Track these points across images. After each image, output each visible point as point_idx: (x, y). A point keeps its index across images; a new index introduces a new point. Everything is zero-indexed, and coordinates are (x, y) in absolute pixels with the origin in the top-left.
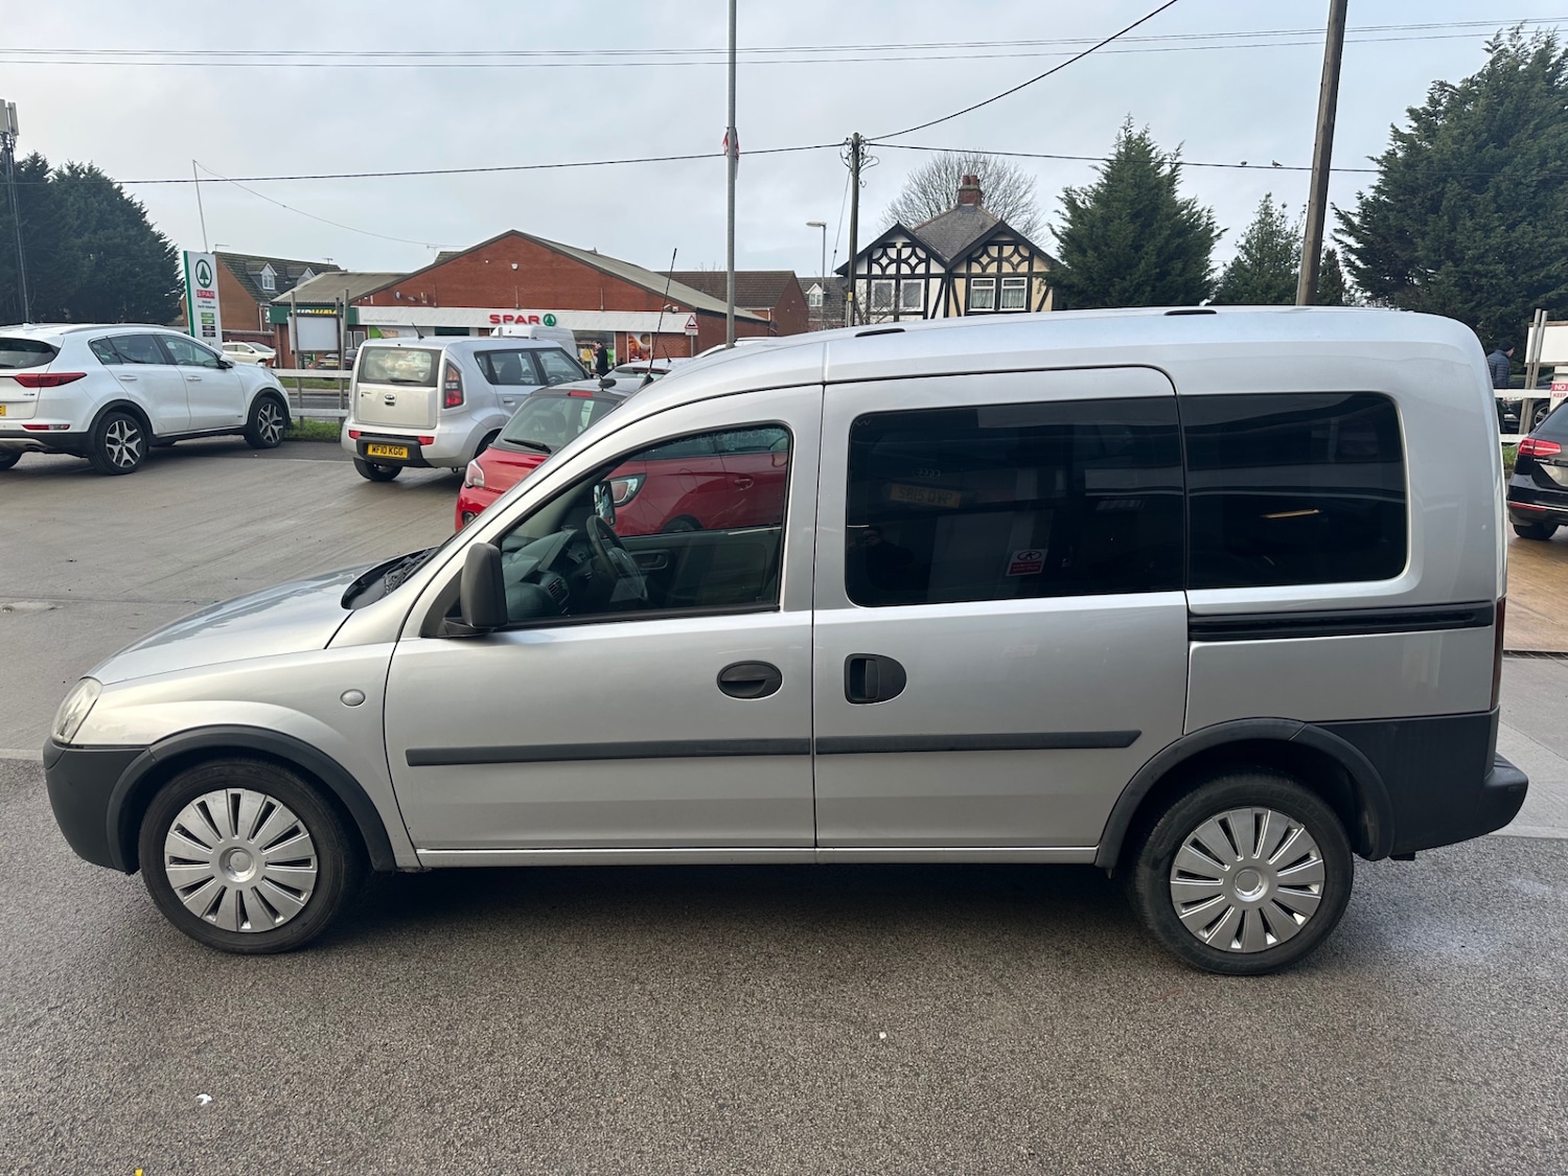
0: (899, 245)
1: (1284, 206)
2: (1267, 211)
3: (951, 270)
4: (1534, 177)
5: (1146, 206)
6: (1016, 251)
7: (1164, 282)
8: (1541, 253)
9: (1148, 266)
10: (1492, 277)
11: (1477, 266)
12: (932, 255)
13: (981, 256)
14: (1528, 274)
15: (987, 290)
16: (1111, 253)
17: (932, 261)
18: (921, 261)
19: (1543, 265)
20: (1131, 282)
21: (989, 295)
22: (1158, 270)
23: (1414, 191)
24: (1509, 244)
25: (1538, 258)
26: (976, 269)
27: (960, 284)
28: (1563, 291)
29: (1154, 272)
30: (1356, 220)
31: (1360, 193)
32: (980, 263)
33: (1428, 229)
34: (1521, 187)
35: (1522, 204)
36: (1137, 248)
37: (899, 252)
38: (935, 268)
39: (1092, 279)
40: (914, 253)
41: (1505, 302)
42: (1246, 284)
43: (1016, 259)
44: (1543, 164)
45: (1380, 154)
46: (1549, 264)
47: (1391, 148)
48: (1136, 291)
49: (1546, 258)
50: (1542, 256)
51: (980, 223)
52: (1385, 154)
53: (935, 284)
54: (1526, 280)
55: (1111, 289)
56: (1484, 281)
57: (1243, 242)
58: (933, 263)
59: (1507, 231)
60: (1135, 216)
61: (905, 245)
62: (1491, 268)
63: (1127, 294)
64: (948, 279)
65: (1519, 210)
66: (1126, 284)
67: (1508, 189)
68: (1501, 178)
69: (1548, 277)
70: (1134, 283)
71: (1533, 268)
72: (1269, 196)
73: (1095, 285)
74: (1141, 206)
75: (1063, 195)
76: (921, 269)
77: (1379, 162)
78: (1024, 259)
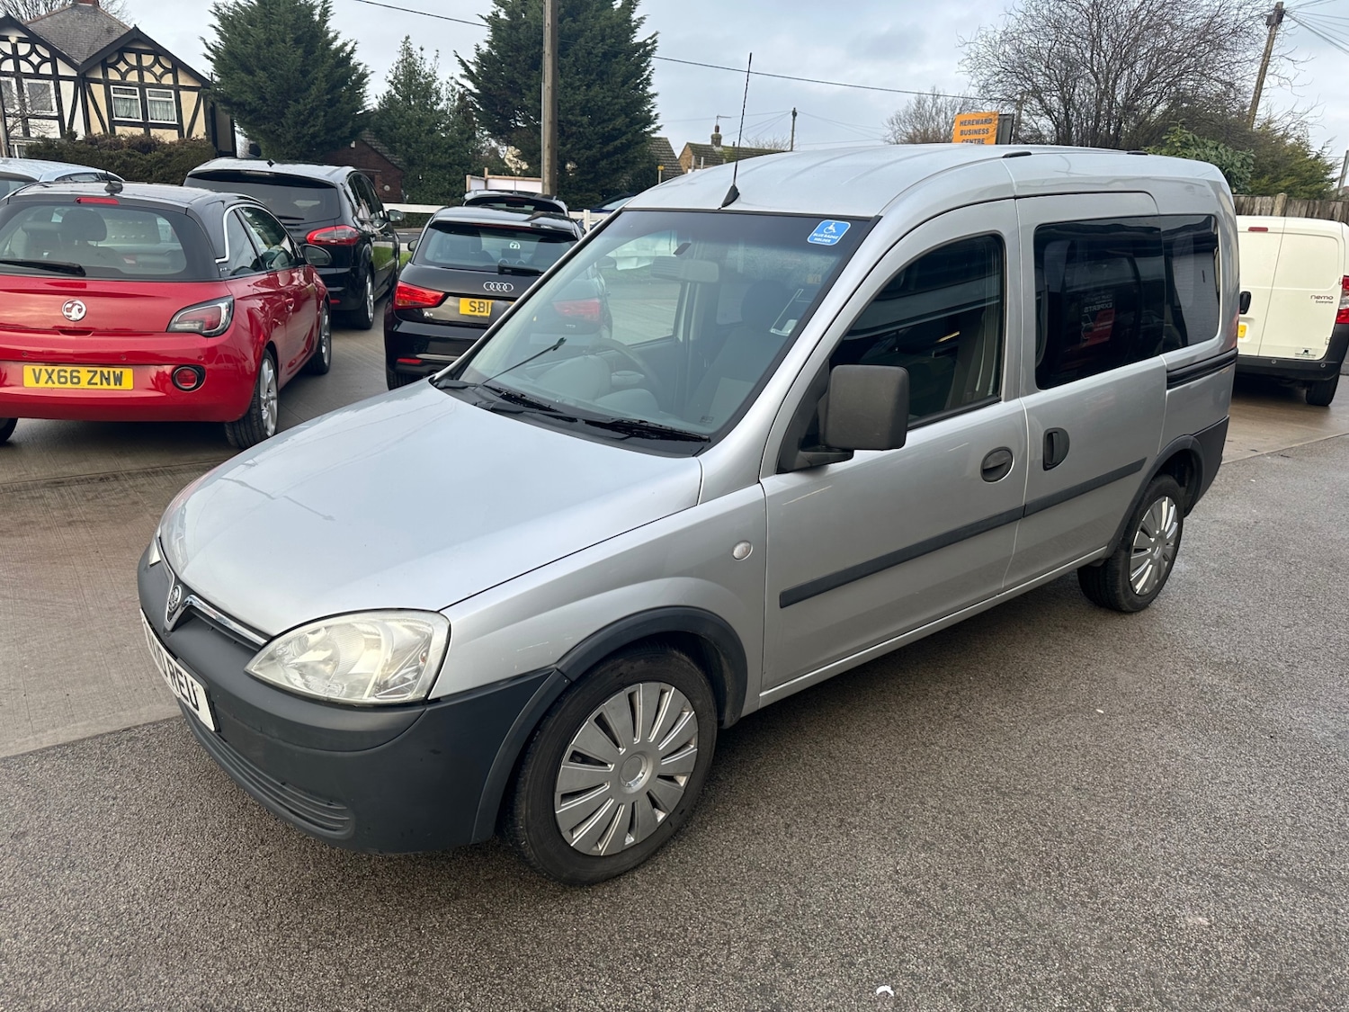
0: (13, 40)
1: (422, 49)
2: (408, 52)
3: (84, 74)
4: (599, 50)
5: (304, 33)
6: (157, 61)
7: (334, 108)
8: (609, 110)
9: (319, 92)
10: (579, 127)
11: (570, 116)
12: (56, 55)
13: (118, 62)
14: (602, 125)
15: (131, 99)
16: (281, 76)
17: (59, 62)
18: (44, 60)
19: (610, 120)
20: (305, 105)
21: (134, 104)
22: (329, 97)
23: (518, 49)
24: (588, 101)
25: (606, 114)
26: (114, 75)
27: (98, 90)
28: (624, 141)
29: (325, 98)
30: (473, 68)
31: (478, 46)
32: (118, 70)
33: (532, 82)
34: (591, 56)
35: (593, 69)
36: (304, 73)
37: (14, 47)
38: (64, 70)
39: (263, 99)
40: (33, 50)
41: (589, 148)
42: (401, 116)
43: (158, 70)
44: (603, 40)
45: (487, 14)
46: (614, 120)
47: (495, 10)
48: (311, 114)
49: (613, 114)
50: (609, 112)
51: (106, 26)
52: (491, 15)
53: (68, 88)
54: (601, 130)
55: (286, 111)
56: (574, 129)
57: (391, 77)
58: (60, 63)
59: (586, 90)
60: (297, 41)
61: (21, 40)
62: (579, 119)
63: (302, 117)
64: (82, 83)
65: (591, 75)
66: (301, 107)
67: (583, 57)
68: (578, 47)
69: (614, 129)
70: (308, 107)
71: (604, 121)
72: (407, 38)
73: (268, 105)
74: (300, 33)
75: (213, 10)
76: (46, 69)
77: (487, 20)
78: (167, 71)
